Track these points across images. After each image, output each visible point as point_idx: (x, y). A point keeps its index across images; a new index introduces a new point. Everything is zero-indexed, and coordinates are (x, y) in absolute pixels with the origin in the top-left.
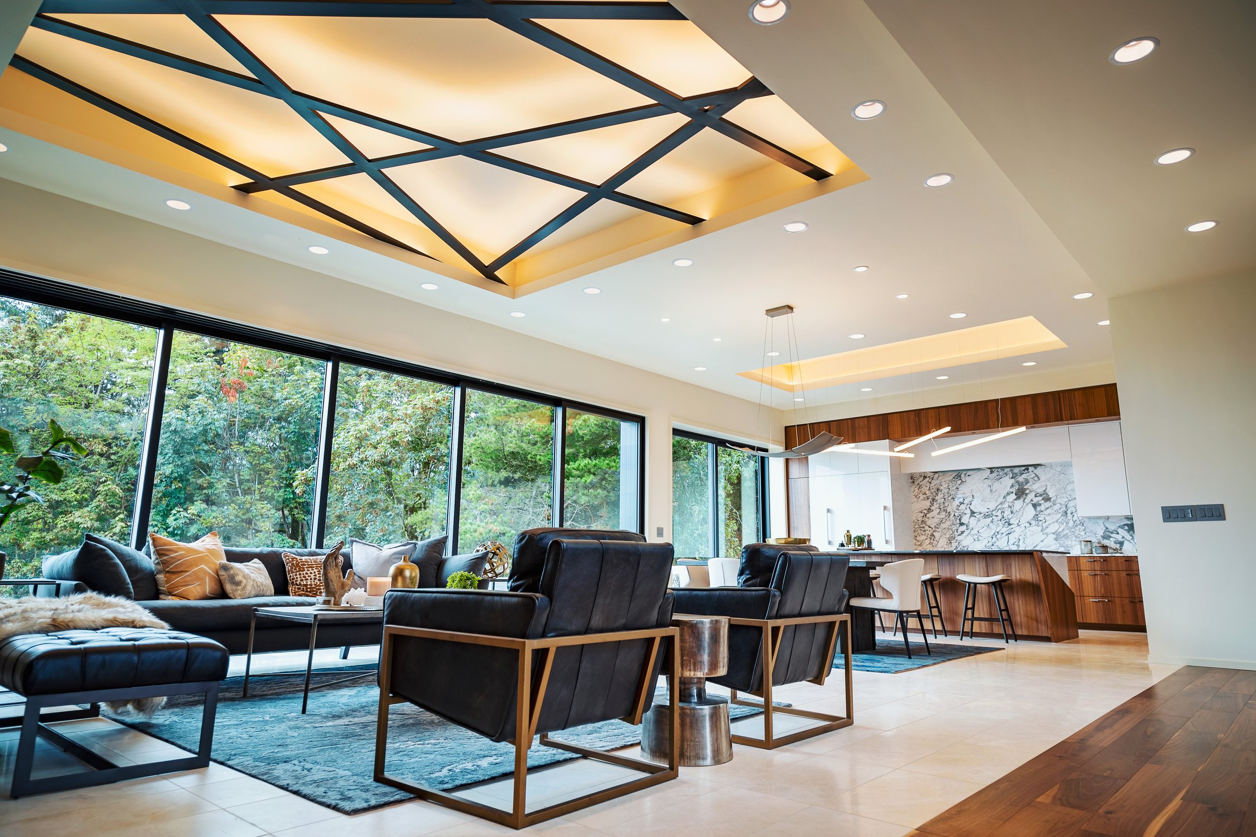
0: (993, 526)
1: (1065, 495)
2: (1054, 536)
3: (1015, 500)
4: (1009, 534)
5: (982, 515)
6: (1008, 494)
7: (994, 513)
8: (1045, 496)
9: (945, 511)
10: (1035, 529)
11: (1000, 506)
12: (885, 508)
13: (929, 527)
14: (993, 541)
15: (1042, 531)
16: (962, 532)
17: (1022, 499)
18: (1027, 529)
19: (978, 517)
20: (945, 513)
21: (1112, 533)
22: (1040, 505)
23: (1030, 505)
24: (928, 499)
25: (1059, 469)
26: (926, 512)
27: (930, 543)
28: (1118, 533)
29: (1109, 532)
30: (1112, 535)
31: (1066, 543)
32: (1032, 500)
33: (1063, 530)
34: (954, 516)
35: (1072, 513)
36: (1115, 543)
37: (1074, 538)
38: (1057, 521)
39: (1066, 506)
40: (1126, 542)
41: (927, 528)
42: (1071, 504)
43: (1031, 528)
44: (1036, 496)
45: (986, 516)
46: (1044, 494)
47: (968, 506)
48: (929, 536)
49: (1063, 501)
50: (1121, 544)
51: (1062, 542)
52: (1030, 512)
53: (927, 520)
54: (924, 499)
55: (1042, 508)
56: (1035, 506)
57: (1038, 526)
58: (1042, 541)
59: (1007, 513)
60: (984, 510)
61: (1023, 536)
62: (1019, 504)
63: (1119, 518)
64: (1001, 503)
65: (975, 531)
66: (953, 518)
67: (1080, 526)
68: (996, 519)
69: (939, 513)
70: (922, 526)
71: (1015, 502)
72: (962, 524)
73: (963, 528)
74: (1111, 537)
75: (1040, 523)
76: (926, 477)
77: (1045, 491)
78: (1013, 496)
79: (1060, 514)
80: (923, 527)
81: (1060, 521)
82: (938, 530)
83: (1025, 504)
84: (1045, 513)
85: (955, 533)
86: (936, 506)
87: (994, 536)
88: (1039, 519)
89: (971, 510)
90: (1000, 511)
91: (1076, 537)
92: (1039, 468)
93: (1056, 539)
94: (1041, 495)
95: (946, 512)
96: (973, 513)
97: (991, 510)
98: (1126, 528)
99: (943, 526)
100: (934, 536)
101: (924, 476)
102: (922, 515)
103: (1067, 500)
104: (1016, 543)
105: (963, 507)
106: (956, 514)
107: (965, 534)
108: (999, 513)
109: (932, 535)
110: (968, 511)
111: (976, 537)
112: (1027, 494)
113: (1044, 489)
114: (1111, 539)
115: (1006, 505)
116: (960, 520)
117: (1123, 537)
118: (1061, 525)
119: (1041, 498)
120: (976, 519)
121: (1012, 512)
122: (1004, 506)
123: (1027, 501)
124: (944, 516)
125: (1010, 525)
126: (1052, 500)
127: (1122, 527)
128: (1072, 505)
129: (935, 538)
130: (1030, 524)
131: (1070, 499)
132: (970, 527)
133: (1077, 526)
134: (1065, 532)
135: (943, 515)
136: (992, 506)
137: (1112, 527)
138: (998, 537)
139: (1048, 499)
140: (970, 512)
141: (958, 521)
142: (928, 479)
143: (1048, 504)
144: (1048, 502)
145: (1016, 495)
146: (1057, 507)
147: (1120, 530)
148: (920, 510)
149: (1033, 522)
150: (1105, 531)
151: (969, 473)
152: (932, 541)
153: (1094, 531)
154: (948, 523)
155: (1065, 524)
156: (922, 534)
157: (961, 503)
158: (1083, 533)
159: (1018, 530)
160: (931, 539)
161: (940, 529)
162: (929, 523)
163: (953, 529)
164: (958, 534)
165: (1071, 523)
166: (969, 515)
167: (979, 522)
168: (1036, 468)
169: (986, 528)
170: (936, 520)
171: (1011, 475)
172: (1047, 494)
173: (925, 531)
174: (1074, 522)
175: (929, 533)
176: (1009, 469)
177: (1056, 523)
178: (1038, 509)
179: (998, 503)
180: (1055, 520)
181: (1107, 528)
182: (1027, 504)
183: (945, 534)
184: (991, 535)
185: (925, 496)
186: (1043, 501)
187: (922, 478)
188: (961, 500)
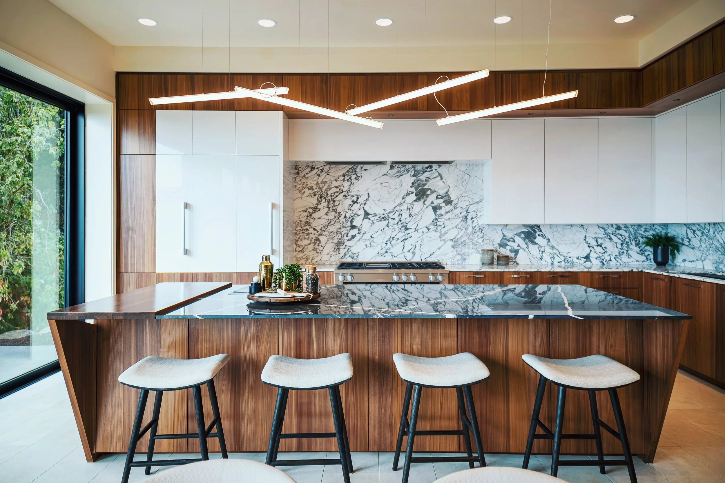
0: (388, 231)
1: (467, 198)
2: (452, 243)
3: (415, 201)
4: (405, 239)
5: (377, 217)
6: (408, 194)
7: (390, 215)
8: (446, 198)
9: (335, 211)
10: (433, 234)
11: (398, 208)
12: (274, 206)
13: (314, 229)
14: (387, 247)
15: (440, 237)
16: (353, 237)
17: (422, 201)
18: (425, 235)
19: (372, 219)
20: (334, 213)
21: (509, 241)
22: (440, 208)
23: (431, 208)
24: (315, 195)
25: (463, 168)
26: (311, 211)
27: (314, 249)
28: (514, 241)
29: (506, 239)
30: (509, 243)
31: (463, 251)
32: (432, 203)
33: (462, 237)
34: (345, 217)
35: (472, 219)
36: (511, 251)
37: (472, 246)
38: (456, 227)
39: (467, 210)
40: (521, 251)
41: (311, 230)
42: (472, 209)
43: (429, 234)
44: (437, 198)
45: (382, 219)
46: (445, 196)
47: (362, 206)
48: (313, 240)
49: (463, 204)
50: (516, 252)
51: (459, 249)
52: (430, 215)
53: (312, 220)
54: (310, 195)
55: (442, 211)
56: (435, 209)
57: (436, 232)
58: (439, 248)
59: (405, 215)
60: (380, 212)
61: (419, 243)
62: (418, 206)
63: (519, 226)
64: (400, 205)
65: (368, 236)
66: (344, 220)
67: (478, 233)
68: (392, 222)
69: (327, 214)
70: (305, 228)
71: (414, 203)
72: (353, 227)
73: (354, 232)
74: (507, 245)
75: (439, 228)
76: (314, 168)
77: (447, 193)
78: (413, 197)
79: (460, 219)
80: (307, 230)
81: (459, 226)
82: (324, 233)
83: (425, 206)
84: (444, 217)
85: (345, 237)
86: (324, 204)
87: (388, 242)
88: (438, 224)
89: (365, 211)
90: (397, 214)
91: (474, 244)
92: (443, 166)
93: (453, 247)
94: (442, 198)
95: (336, 212)
96: (367, 214)
97: (388, 212)
98: (523, 235)
99: (331, 228)
100: (319, 241)
101: (312, 167)
102: (306, 214)
103: (468, 203)
104: (412, 251)
105: (356, 207)
106: (348, 215)
107: (356, 239)
108: (396, 216)
109: (317, 239)
110: (362, 213)
111: (368, 243)
112: (427, 196)
113: (446, 190)
114: (508, 247)
115: (404, 207)
116: (352, 222)
117: (519, 246)
118: (460, 230)
119: (442, 200)
120: (370, 221)
121: (410, 215)
122: (402, 208)
123: (428, 202)
124: (332, 217)
125: (407, 229)
126: (453, 203)
127: (518, 235)
128: (472, 210)
129: (320, 243)
130: (428, 229)
131: (471, 202)
132: (363, 231)
133: (475, 232)
134: (463, 239)
135: (332, 216)
136: (389, 208)
137: (509, 235)
138: (393, 243)
139: (449, 202)
140: (363, 213)
141: (349, 224)
142: (316, 171)
143: (449, 207)
144: (449, 206)
145: (416, 195)
146: (457, 211)
147: (517, 238)
148: (304, 209)
149: (432, 227)
150: (503, 239)
151: (366, 166)
152: (316, 246)
153: (492, 239)
154: (337, 225)
155: (464, 230)
156: (305, 238)
157: (354, 202)
158: (480, 240)
159: (415, 236)
160: (315, 244)
161: (326, 233)
162: (314, 225)
163: (343, 233)
164: (348, 238)
165: (470, 229)
166: (362, 217)
167: (373, 226)
168: (440, 166)
169: (380, 232)
170: (323, 222)
171: (413, 172)
172: (449, 196)
173: (308, 234)
174: (473, 228)
175: (314, 236)
176: (411, 166)
177: (455, 229)
178: (439, 212)
179: (396, 204)
180: (454, 225)
181: (504, 236)
182: (427, 207)
183: (333, 239)
184: (385, 241)
185: (311, 191)
186: (444, 204)
187: (309, 169)
188: (355, 199)
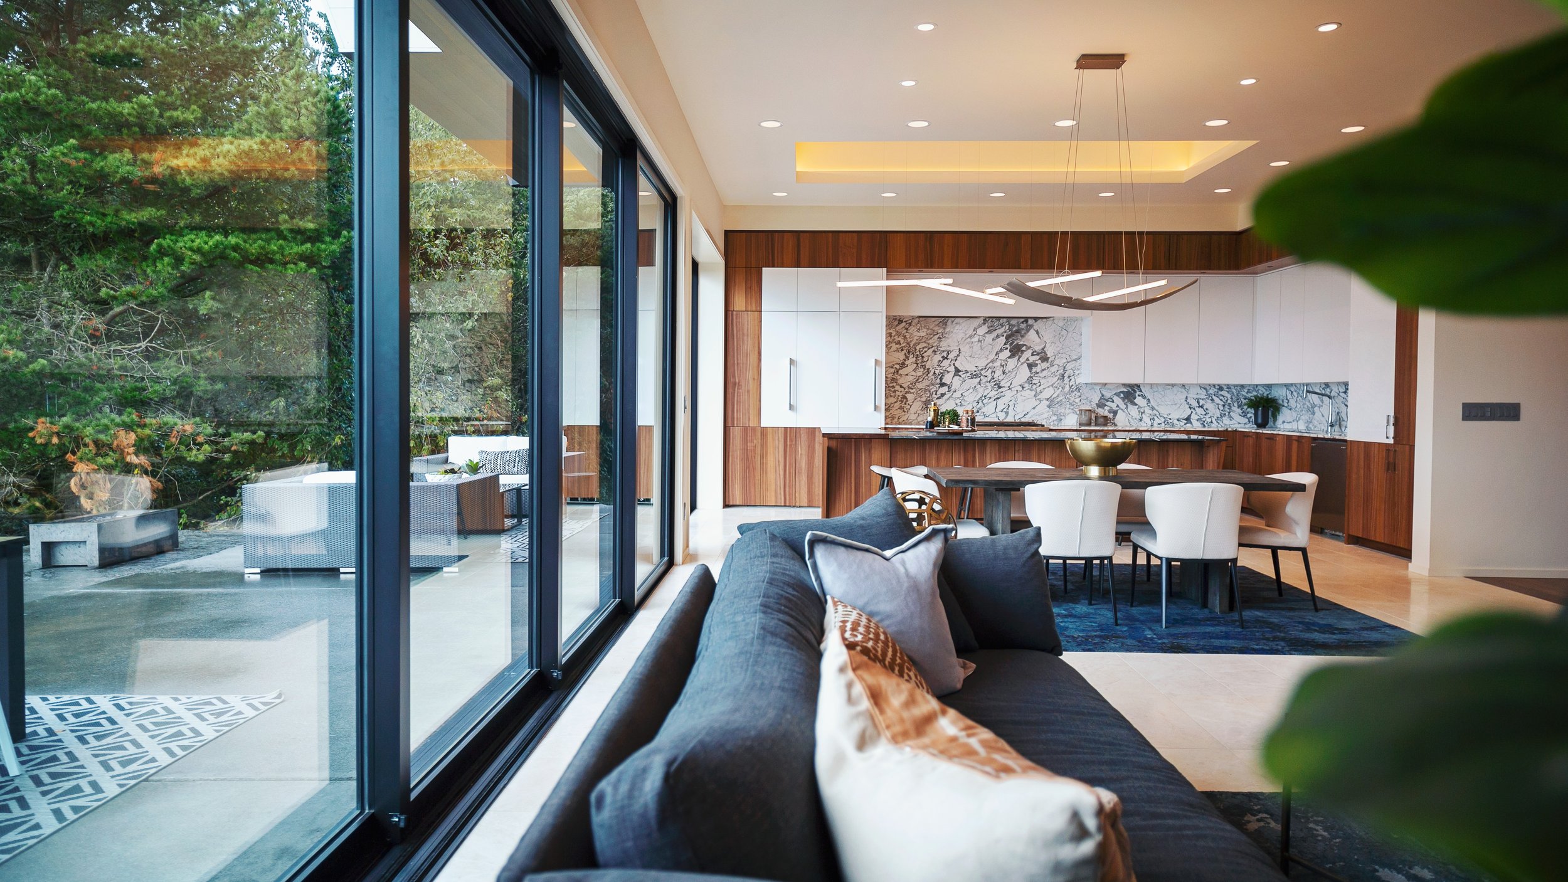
0: (980, 389)
1: (1064, 355)
2: (1048, 403)
3: (1009, 357)
4: (998, 398)
5: (968, 374)
6: (1001, 350)
7: (982, 372)
8: (1043, 354)
9: (924, 367)
10: (1028, 393)
11: (991, 365)
12: (877, 362)
13: (901, 387)
14: (978, 406)
15: (1035, 396)
16: (943, 395)
17: (1017, 357)
18: (1019, 394)
19: (963, 376)
20: (922, 370)
21: (1108, 401)
22: (1036, 365)
23: (1025, 365)
24: (902, 350)
25: (1061, 324)
26: (898, 367)
27: (901, 408)
28: (1113, 402)
29: (1105, 399)
30: (1107, 403)
31: (1059, 411)
32: (1028, 359)
33: (1058, 396)
34: (934, 373)
35: (1069, 377)
36: (1109, 412)
37: (1068, 406)
38: (1052, 385)
39: (1064, 368)
40: (1120, 411)
41: (898, 388)
42: (1069, 366)
43: (1023, 393)
44: (1032, 355)
45: (973, 376)
46: (1041, 353)
47: (953, 362)
48: (900, 398)
49: (1060, 361)
50: (1115, 413)
51: (1055, 409)
52: (1025, 372)
53: (899, 377)
54: (897, 350)
55: (1038, 369)
56: (1030, 366)
57: (1031, 390)
58: (1034, 408)
59: (999, 373)
60: (971, 368)
61: (1013, 401)
62: (1012, 363)
63: (1118, 385)
64: (992, 361)
65: (957, 394)
66: (933, 377)
67: (1075, 392)
68: (984, 380)
69: (915, 370)
70: (891, 385)
71: (1008, 360)
72: (943, 385)
73: (944, 389)
74: (1106, 405)
75: (1034, 387)
76: (902, 322)
77: (1043, 349)
78: (1007, 353)
79: (1057, 378)
80: (893, 387)
81: (1055, 385)
82: (912, 391)
83: (1020, 363)
84: (1040, 375)
85: (934, 395)
86: (912, 359)
87: (980, 401)
88: (1033, 382)
89: (956, 368)
90: (990, 371)
91: (1070, 404)
92: (1040, 321)
93: (1049, 407)
94: (1038, 354)
95: (924, 369)
96: (957, 371)
97: (980, 368)
98: (1122, 395)
99: (919, 386)
100: (907, 399)
101: (899, 320)
102: (893, 370)
103: (1065, 361)
104: (1005, 410)
105: (946, 363)
106: (937, 372)
107: (946, 397)
108: (988, 374)
109: (904, 397)
110: (952, 369)
111: (958, 401)
112: (1023, 352)
113: (1042, 346)
114: (1106, 408)
115: (998, 363)
116: (941, 379)
117: (1118, 406)
118: (1056, 389)
119: (1038, 357)
120: (961, 379)
121: (1004, 373)
122: (995, 365)
123: (1023, 359)
124: (921, 374)
125: (1000, 387)
126: (1050, 360)
127: (1117, 394)
128: (1070, 368)
129: (907, 401)
130: (1023, 388)
131: (1069, 360)
132: (953, 388)
133: (1073, 392)
134: (1060, 399)
135: (920, 372)
136: (982, 364)
137: (1108, 395)
138: (984, 402)
139: (1045, 359)
140: (954, 370)
141: (938, 381)
142: (904, 324)
143: (1045, 365)
144: (1045, 363)
145: (1010, 351)
146: (1054, 369)
147: (1116, 398)
148: (891, 364)
149: (1026, 385)
150: (1101, 398)
151: (957, 320)
152: (903, 405)
153: (1090, 398)
154: (926, 383)
155: (1061, 389)
156: (891, 396)
157: (944, 358)
158: (1078, 400)
159: (1009, 394)
160: (902, 402)
161: (914, 390)
162: (900, 382)
163: (932, 391)
164: (937, 397)
165: (1067, 388)
166: (952, 374)
167: (964, 383)
168: (1036, 321)
169: (971, 390)
170: (911, 378)
171: (1008, 326)
172: (1045, 352)
173: (895, 392)
174: (1071, 387)
175: (901, 394)
176: (1005, 320)
177: (1051, 388)
178: (1034, 370)
179: (989, 361)
180: (1050, 384)
181: (1103, 395)
182: (1022, 364)
183: (921, 397)
184: (976, 399)
185: (898, 346)
186: (1040, 361)
187: (896, 323)
188: (945, 354)
